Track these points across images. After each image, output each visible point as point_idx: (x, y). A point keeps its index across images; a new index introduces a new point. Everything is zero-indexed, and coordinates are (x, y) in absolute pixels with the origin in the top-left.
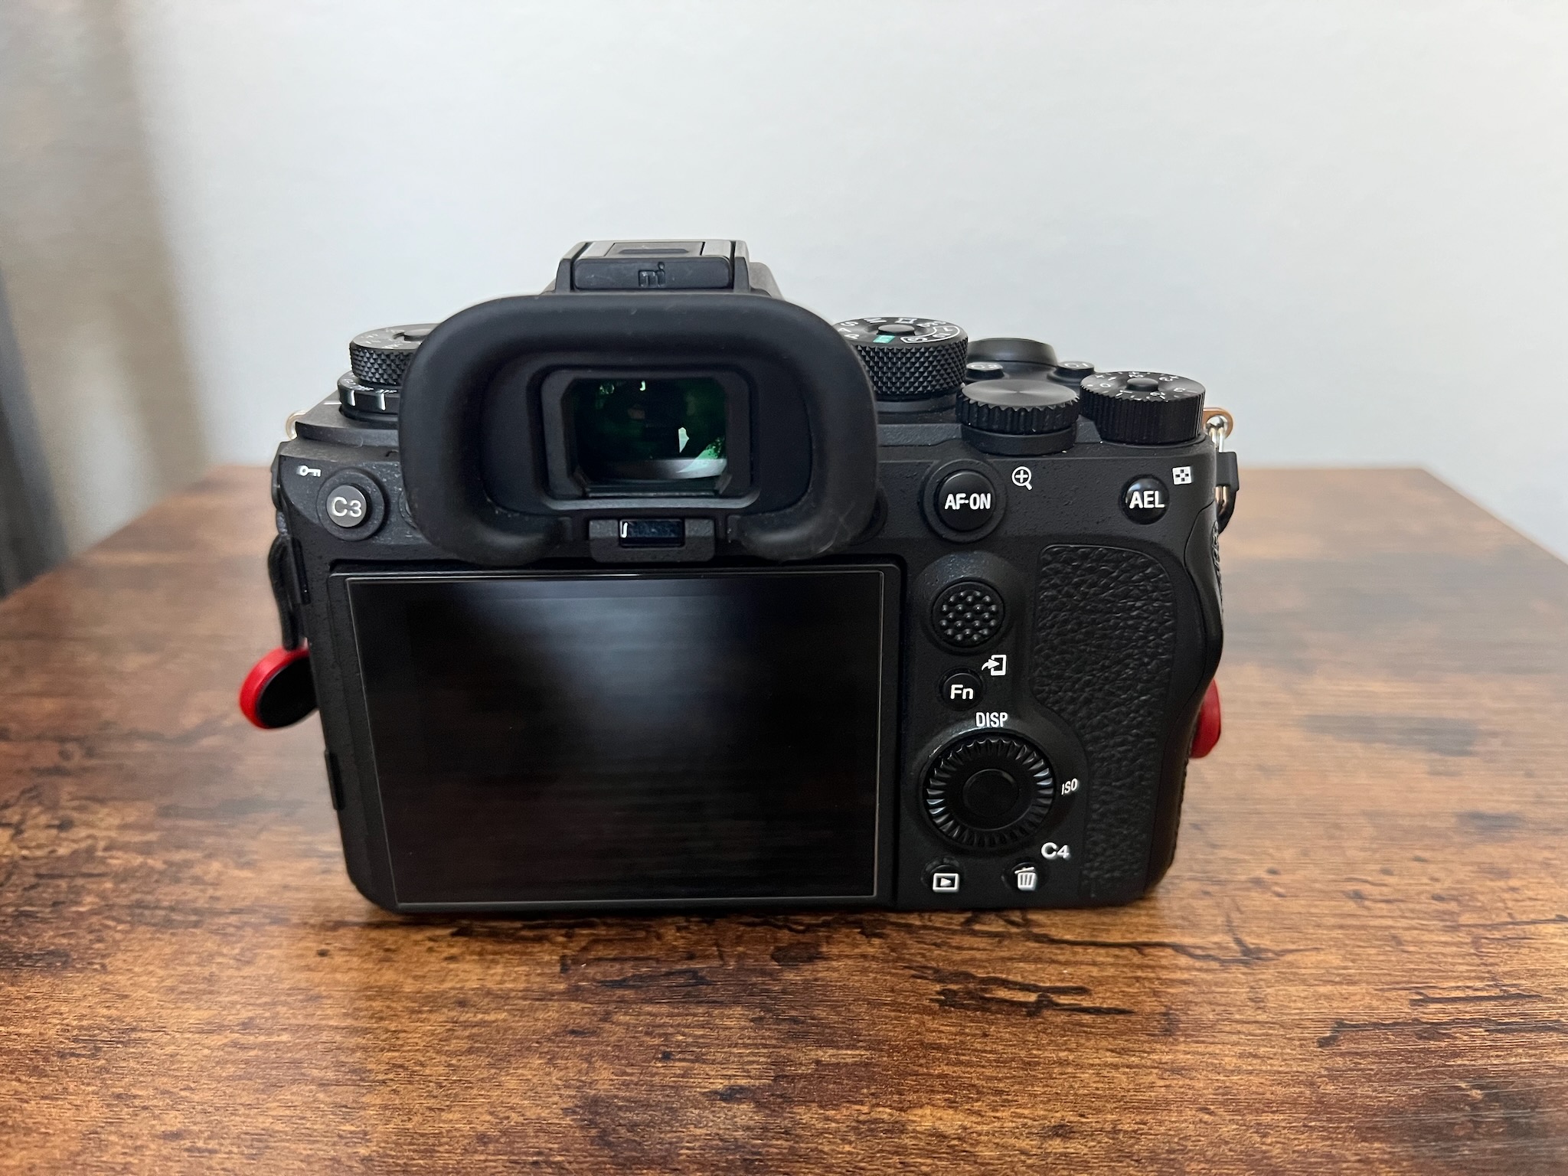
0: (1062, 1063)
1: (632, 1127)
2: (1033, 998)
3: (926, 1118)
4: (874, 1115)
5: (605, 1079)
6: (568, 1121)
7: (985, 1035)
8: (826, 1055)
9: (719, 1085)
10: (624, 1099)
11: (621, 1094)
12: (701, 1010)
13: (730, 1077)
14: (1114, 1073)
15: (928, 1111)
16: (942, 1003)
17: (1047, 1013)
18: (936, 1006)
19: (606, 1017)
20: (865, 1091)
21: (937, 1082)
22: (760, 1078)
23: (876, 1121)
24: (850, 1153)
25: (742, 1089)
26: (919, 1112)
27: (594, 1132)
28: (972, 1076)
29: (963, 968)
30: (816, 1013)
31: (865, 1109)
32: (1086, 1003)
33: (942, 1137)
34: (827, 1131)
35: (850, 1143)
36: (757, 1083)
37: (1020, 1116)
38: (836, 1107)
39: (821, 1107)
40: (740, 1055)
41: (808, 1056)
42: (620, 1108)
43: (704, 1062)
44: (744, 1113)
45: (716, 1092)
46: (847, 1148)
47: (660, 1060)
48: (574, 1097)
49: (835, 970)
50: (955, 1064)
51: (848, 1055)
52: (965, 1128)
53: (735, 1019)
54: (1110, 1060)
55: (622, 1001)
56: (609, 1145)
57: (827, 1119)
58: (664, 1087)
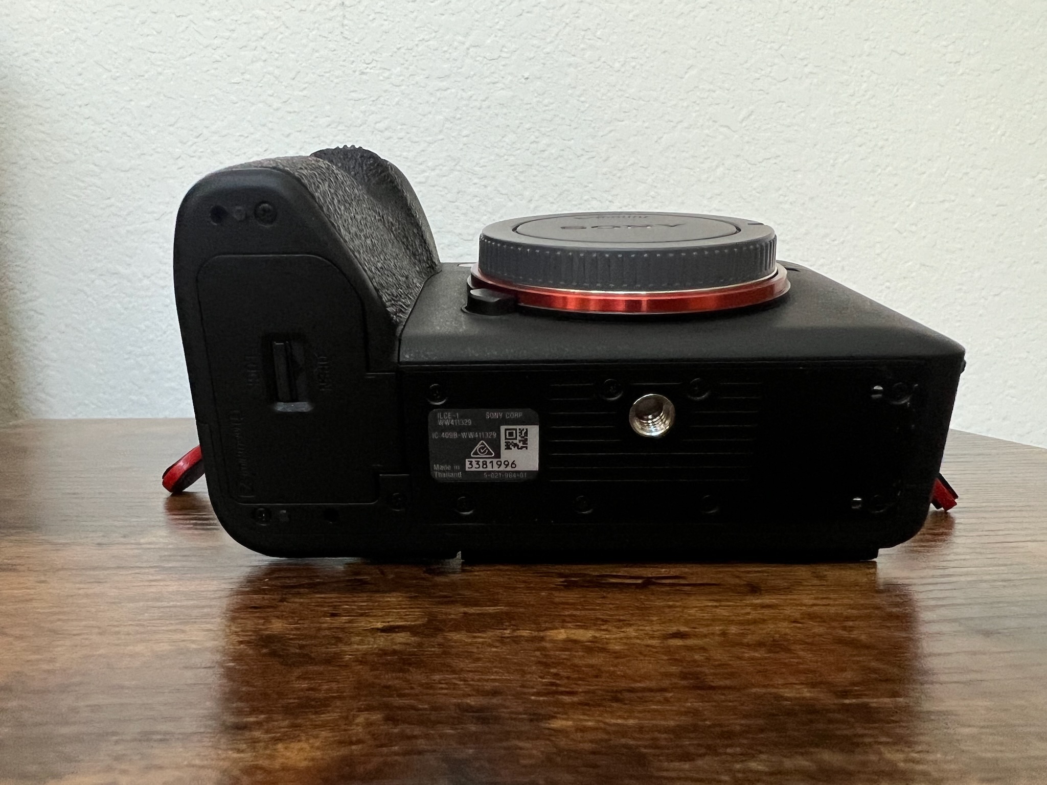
0: (670, 607)
1: (301, 647)
2: (640, 581)
3: (561, 634)
4: (515, 634)
5: (277, 626)
6: (242, 646)
7: (604, 597)
8: (472, 610)
9: (379, 625)
10: (294, 635)
11: (293, 632)
12: (365, 595)
13: (389, 622)
14: (714, 610)
15: (562, 631)
16: (565, 586)
17: (653, 587)
18: (562, 587)
19: (282, 600)
20: (507, 624)
21: (568, 619)
22: (415, 621)
23: (517, 637)
24: (496, 652)
25: (398, 627)
26: (555, 631)
27: (264, 651)
28: (599, 615)
29: (582, 572)
30: (461, 592)
31: (508, 631)
32: (682, 582)
33: (575, 642)
34: (476, 643)
35: (496, 647)
36: (413, 623)
37: (641, 630)
38: (484, 631)
39: (468, 631)
40: (398, 612)
41: (456, 611)
42: (291, 639)
43: (367, 616)
44: (401, 638)
45: (378, 629)
46: (494, 649)
47: (328, 617)
48: (251, 635)
49: (476, 575)
50: (581, 610)
51: (491, 610)
52: (595, 637)
53: (392, 598)
54: (710, 604)
55: (299, 593)
56: (280, 656)
57: (475, 637)
58: (329, 629)
